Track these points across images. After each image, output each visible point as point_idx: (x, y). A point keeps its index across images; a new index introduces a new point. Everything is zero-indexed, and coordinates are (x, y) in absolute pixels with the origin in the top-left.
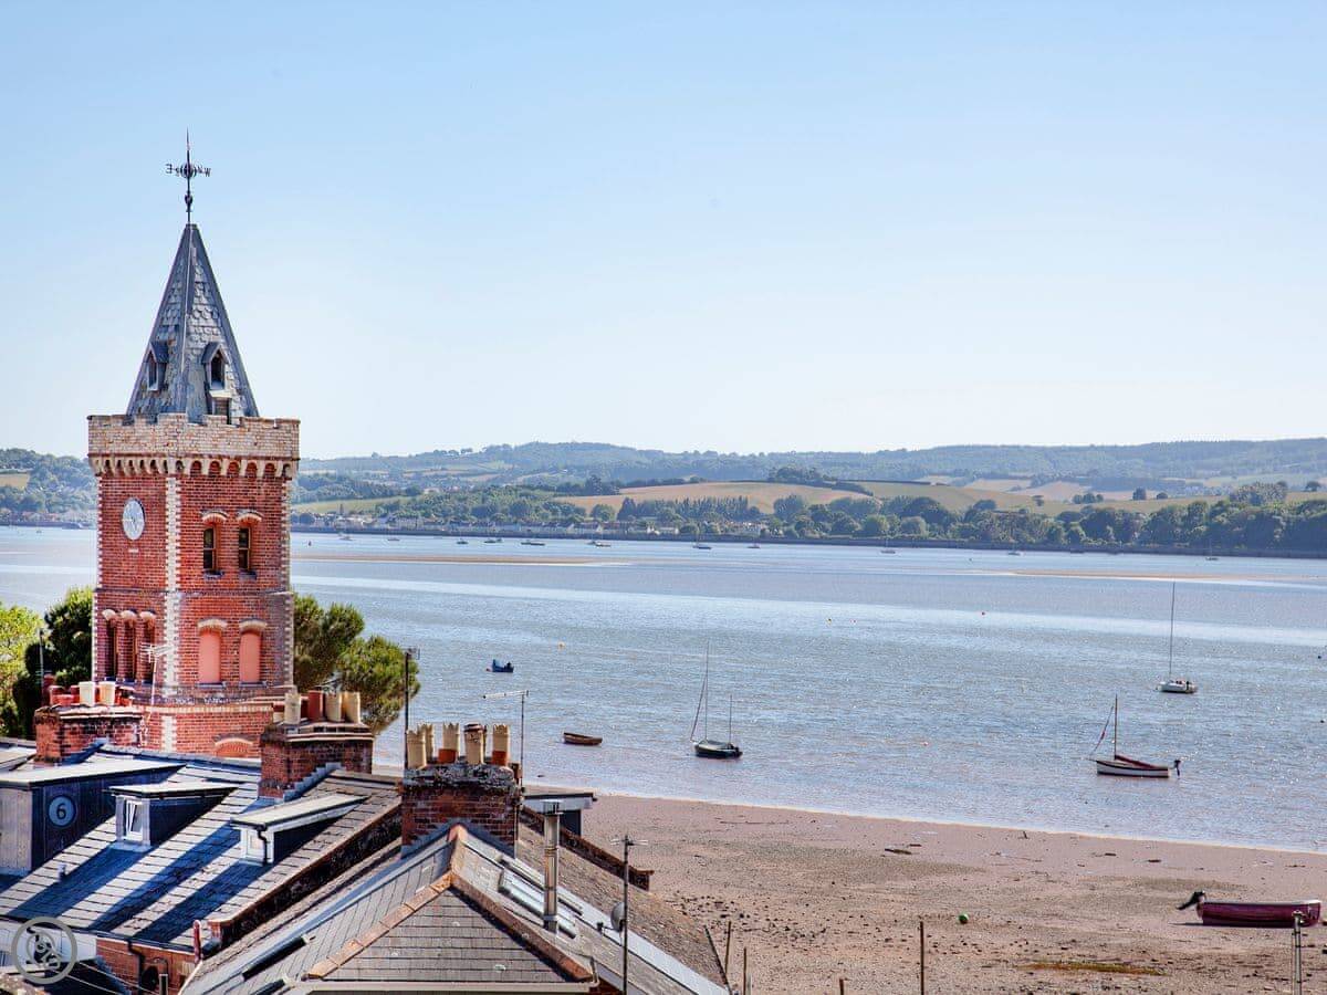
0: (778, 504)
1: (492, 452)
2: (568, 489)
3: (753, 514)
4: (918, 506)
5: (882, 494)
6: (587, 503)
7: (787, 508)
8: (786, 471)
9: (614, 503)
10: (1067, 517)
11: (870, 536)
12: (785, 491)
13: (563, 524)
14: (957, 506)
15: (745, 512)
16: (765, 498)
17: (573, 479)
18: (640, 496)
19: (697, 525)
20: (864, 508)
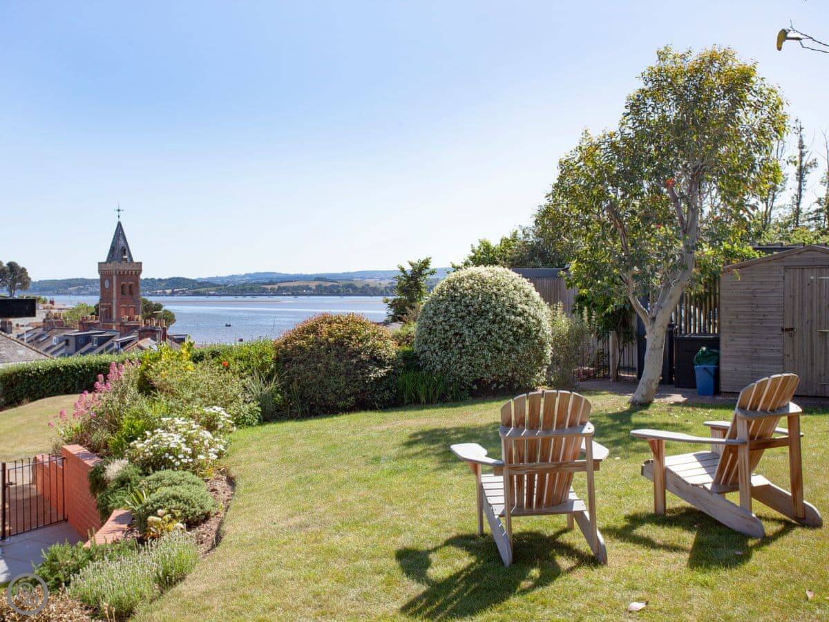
0: (316, 286)
1: (247, 275)
2: (264, 284)
3: (310, 289)
4: (350, 286)
5: (342, 283)
6: (269, 287)
7: (318, 287)
8: (319, 278)
9: (276, 287)
10: (386, 288)
11: (338, 294)
12: (318, 283)
13: (263, 292)
14: (359, 285)
15: (308, 288)
16: (313, 285)
17: (266, 281)
18: (282, 285)
19: (296, 292)
20: (338, 286)
